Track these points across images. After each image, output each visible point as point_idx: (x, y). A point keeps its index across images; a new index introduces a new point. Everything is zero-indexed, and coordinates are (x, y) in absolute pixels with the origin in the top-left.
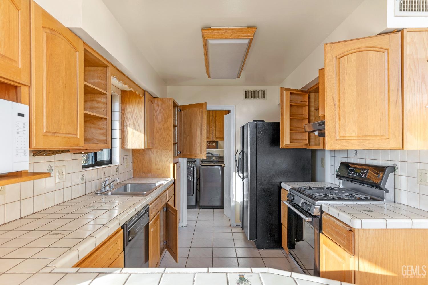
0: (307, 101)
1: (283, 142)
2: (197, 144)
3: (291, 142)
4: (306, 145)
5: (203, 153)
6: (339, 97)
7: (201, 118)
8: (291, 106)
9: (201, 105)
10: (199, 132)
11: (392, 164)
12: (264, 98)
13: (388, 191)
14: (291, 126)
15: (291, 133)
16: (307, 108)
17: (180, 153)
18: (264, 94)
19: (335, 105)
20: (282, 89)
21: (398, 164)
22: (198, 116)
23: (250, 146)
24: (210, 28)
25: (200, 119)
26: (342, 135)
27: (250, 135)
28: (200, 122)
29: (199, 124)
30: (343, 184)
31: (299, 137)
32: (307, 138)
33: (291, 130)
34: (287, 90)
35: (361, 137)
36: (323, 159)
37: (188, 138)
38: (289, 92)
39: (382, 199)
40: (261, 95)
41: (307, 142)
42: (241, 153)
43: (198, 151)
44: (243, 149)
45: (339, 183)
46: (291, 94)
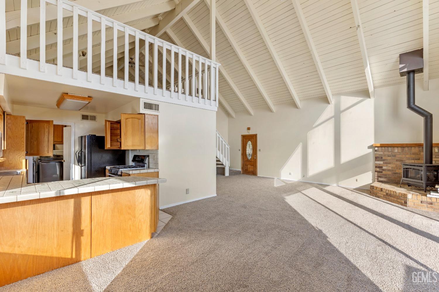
0: (119, 127)
1: (107, 146)
2: (44, 146)
3: (111, 146)
4: (119, 147)
5: (49, 152)
6: (126, 132)
7: (49, 130)
8: (111, 129)
9: (48, 122)
10: (46, 139)
11: (147, 154)
12: (95, 120)
13: (146, 164)
14: (111, 138)
15: (111, 142)
16: (119, 130)
17: (27, 153)
18: (95, 118)
19: (125, 134)
20: (106, 121)
21: (149, 154)
22: (46, 128)
23: (87, 148)
24: (68, 94)
25: (47, 130)
26: (127, 144)
27: (87, 142)
28: (47, 133)
29: (46, 134)
30: (135, 164)
31: (115, 144)
32: (119, 144)
33: (111, 140)
34: (109, 121)
35: (133, 145)
36: (128, 154)
37: (35, 143)
38: (110, 123)
39: (144, 166)
40: (93, 118)
41: (119, 146)
42: (80, 152)
43: (45, 151)
44: (82, 149)
45: (133, 164)
46: (111, 123)
